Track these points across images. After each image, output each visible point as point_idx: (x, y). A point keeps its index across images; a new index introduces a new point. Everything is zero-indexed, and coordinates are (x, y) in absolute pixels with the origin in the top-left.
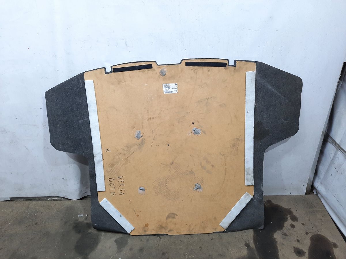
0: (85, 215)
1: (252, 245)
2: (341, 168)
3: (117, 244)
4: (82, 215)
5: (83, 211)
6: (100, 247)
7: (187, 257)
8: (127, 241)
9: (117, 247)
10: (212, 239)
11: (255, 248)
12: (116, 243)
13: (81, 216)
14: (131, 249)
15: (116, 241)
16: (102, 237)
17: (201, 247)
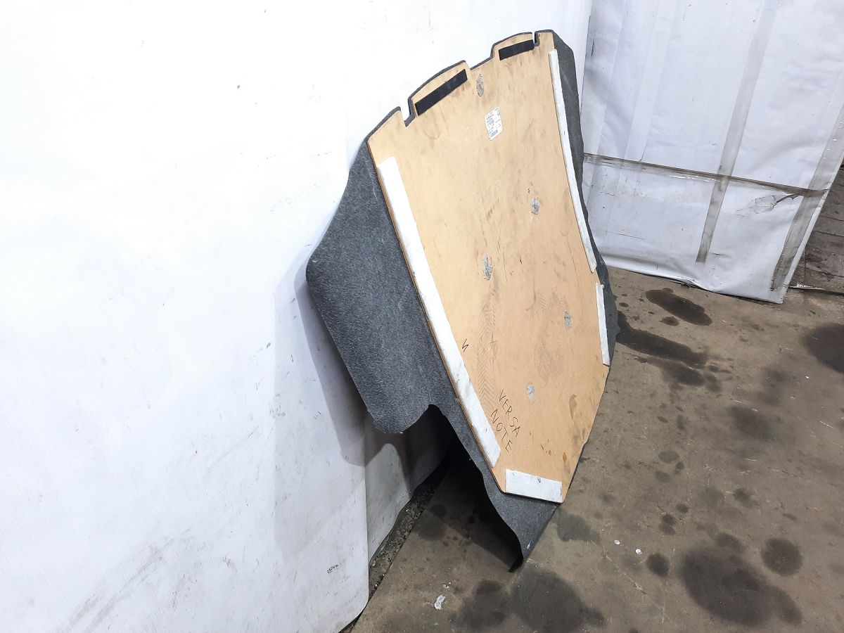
0: (442, 592)
1: (645, 356)
2: (618, 188)
3: (574, 538)
4: (440, 599)
5: (425, 594)
6: (568, 577)
7: (645, 437)
8: (572, 517)
9: (582, 541)
10: (617, 392)
11: (651, 356)
12: (571, 540)
13: (441, 602)
14: (598, 515)
15: (565, 539)
16: (542, 565)
17: (630, 412)
